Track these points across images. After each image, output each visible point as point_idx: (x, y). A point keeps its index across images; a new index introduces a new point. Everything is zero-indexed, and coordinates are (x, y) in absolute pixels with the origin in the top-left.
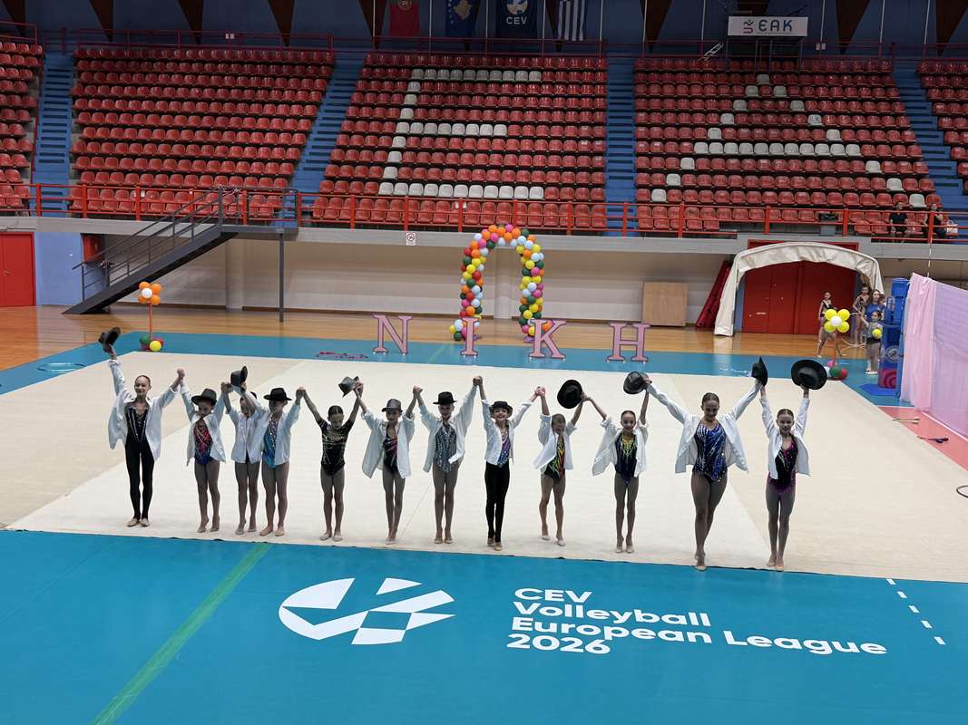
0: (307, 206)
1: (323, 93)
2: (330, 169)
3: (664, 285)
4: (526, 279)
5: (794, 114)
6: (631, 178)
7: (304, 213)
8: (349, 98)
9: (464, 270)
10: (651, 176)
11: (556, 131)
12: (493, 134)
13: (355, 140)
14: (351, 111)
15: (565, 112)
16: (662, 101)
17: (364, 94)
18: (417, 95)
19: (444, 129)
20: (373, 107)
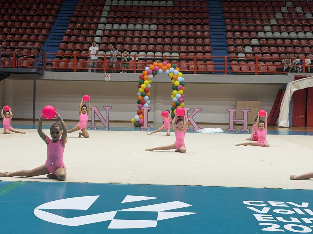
0: (49, 60)
1: (58, 12)
2: (62, 45)
3: (247, 102)
4: (175, 92)
5: (308, 20)
6: (226, 49)
7: (48, 64)
8: (72, 14)
9: (139, 87)
10: (236, 48)
11: (183, 27)
12: (150, 29)
13: (76, 32)
14: (73, 19)
15: (187, 19)
16: (238, 14)
17: (80, 11)
18: (109, 12)
19: (123, 27)
20: (85, 17)
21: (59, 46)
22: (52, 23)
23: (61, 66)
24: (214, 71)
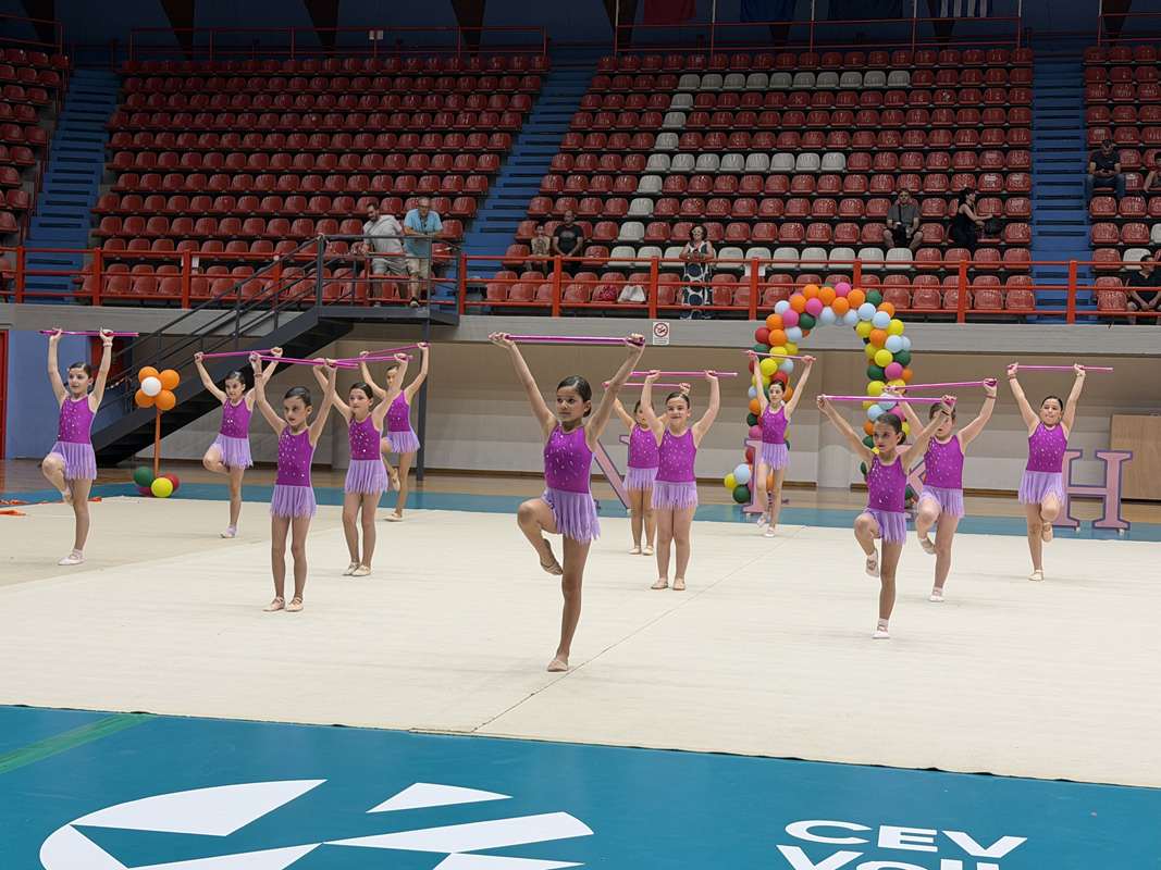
0: (477, 277)
1: (525, 117)
2: (525, 228)
3: (1152, 420)
4: (876, 385)
6: (1083, 234)
7: (471, 290)
8: (570, 122)
10: (1120, 227)
11: (937, 161)
12: (820, 169)
13: (574, 183)
14: (570, 141)
15: (953, 131)
16: (1138, 110)
17: (594, 114)
18: (687, 113)
19: (732, 162)
20: (609, 133)
21: (515, 231)
22: (502, 155)
23: (517, 298)
24: (1030, 311)
